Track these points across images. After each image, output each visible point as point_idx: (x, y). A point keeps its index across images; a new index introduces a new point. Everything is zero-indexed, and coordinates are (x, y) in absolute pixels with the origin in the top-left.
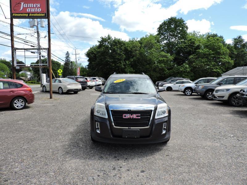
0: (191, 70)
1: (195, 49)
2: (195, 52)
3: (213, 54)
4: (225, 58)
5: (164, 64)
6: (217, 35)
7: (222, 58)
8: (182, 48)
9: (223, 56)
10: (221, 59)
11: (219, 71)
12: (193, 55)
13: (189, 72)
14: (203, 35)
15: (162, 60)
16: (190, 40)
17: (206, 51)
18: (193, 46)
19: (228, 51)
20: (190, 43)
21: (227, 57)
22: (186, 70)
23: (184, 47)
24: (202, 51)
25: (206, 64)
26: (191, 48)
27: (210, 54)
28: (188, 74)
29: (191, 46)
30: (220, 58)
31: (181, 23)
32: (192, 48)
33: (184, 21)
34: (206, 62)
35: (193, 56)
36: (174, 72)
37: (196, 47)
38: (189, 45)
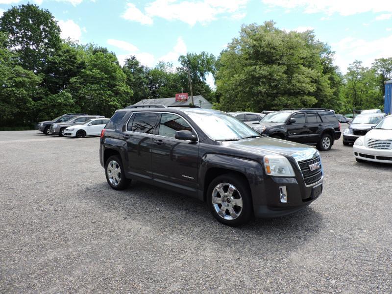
0: (76, 102)
1: (78, 68)
2: (79, 72)
3: (107, 79)
4: (123, 86)
5: (26, 90)
6: (106, 49)
7: (118, 85)
8: (56, 63)
9: (120, 83)
10: (118, 87)
11: (117, 104)
12: (77, 77)
13: (72, 106)
14: (83, 47)
15: (20, 82)
16: (68, 51)
17: (96, 74)
18: (74, 63)
19: (125, 76)
20: (68, 57)
21: (124, 84)
22: (68, 102)
23: (60, 63)
24: (91, 73)
25: (99, 94)
26: (71, 65)
27: (102, 79)
28: (72, 109)
29: (71, 61)
30: (116, 85)
31: (48, 19)
32: (73, 66)
33: (53, 17)
34: (98, 90)
35: (77, 79)
36: (45, 104)
37: (80, 64)
38: (67, 60)
